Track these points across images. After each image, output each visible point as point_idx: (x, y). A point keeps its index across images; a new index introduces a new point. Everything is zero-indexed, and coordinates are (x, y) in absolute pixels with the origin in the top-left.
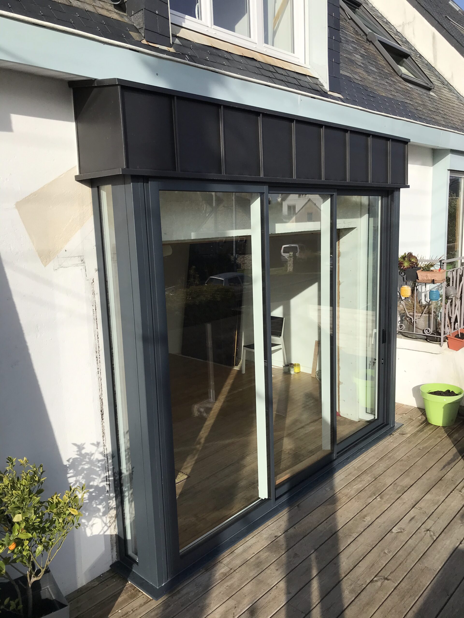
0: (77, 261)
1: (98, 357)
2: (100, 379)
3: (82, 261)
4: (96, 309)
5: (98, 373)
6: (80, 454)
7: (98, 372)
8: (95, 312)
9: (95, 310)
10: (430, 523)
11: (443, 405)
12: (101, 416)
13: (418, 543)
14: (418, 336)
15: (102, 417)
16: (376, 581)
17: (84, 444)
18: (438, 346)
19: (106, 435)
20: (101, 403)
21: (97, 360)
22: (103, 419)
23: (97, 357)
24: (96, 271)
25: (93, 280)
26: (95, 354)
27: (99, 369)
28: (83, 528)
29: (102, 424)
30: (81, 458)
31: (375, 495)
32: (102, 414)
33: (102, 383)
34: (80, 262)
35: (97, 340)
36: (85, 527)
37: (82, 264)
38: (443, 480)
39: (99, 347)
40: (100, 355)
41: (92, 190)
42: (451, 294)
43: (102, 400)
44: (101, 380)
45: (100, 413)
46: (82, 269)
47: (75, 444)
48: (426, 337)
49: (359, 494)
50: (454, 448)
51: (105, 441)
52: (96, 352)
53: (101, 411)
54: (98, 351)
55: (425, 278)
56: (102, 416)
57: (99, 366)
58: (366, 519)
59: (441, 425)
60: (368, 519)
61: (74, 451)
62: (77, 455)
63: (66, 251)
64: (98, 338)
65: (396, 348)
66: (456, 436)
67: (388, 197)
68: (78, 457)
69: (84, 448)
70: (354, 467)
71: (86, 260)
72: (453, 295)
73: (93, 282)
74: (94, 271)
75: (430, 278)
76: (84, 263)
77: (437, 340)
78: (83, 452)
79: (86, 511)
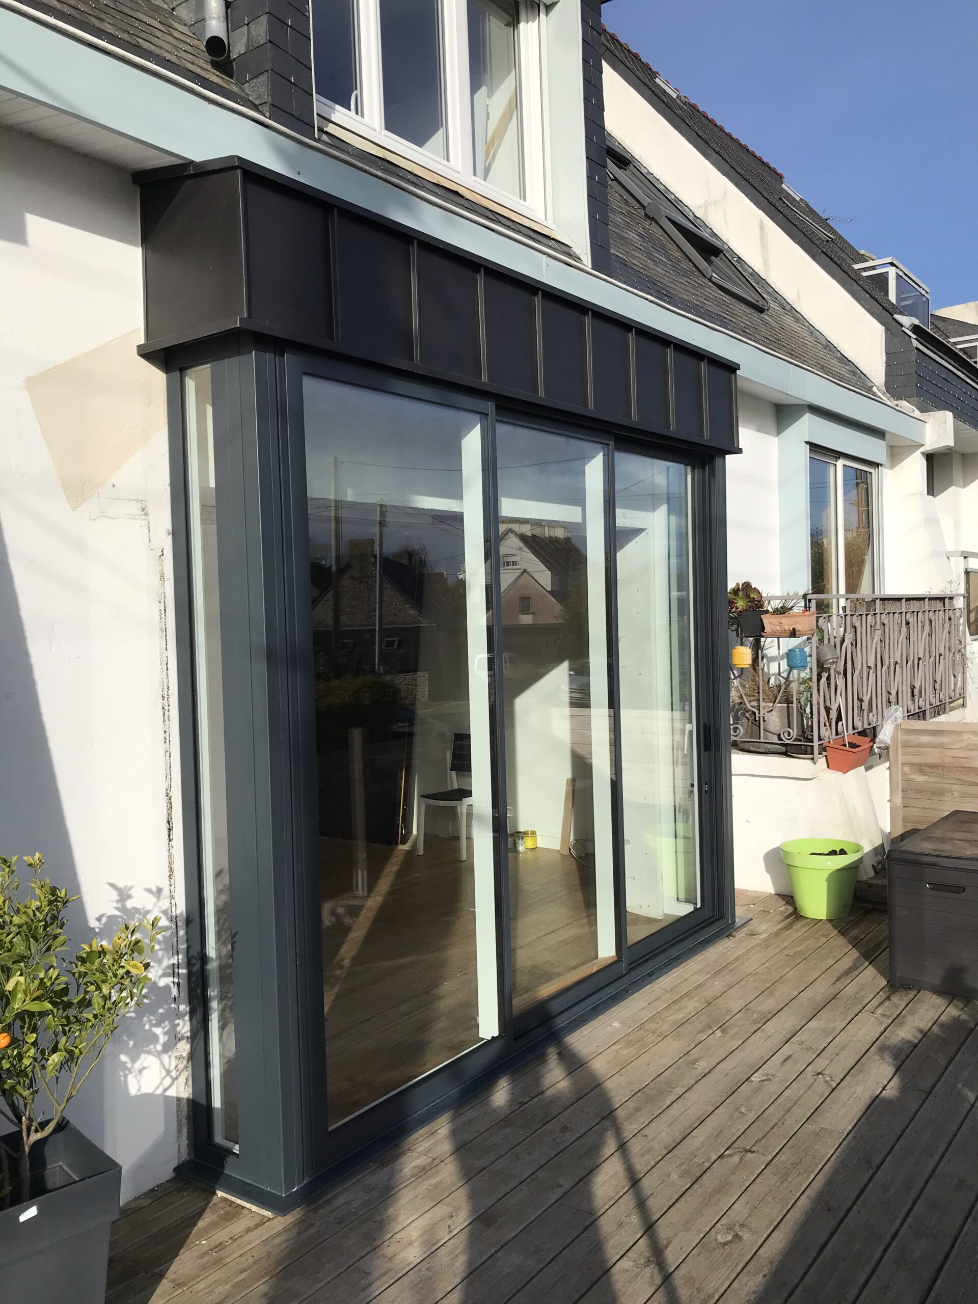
0: (135, 509)
1: (166, 708)
2: (168, 754)
3: (143, 510)
4: (165, 610)
5: (165, 742)
6: (123, 909)
7: (166, 739)
8: (163, 616)
9: (163, 611)
10: (821, 1064)
11: (826, 875)
12: (166, 831)
13: (804, 1093)
14: (769, 746)
15: (169, 836)
16: (730, 1156)
17: (131, 888)
18: (809, 762)
19: (175, 874)
20: (169, 805)
21: (164, 715)
22: (170, 840)
23: (163, 708)
24: (169, 534)
25: (162, 551)
26: (160, 700)
27: (167, 734)
28: (121, 1073)
29: (169, 850)
30: (125, 917)
31: (711, 1029)
32: (170, 830)
33: (172, 764)
34: (140, 512)
35: (165, 672)
36: (127, 1072)
37: (144, 517)
38: (838, 998)
39: (168, 687)
40: (169, 705)
41: (167, 377)
42: (827, 658)
43: (170, 799)
44: (170, 756)
45: (165, 826)
46: (141, 526)
47: (113, 886)
48: (783, 749)
49: (679, 1029)
50: (854, 950)
51: (173, 886)
52: (163, 697)
53: (168, 822)
54: (166, 696)
55: (778, 628)
56: (169, 832)
57: (167, 727)
58: (697, 1065)
59: (824, 917)
60: (702, 1065)
61: (111, 901)
62: (117, 909)
63: (114, 486)
64: (167, 670)
65: (731, 775)
66: (855, 932)
67: (703, 468)
68: (119, 914)
69: (130, 897)
70: (664, 989)
71: (150, 510)
72: (831, 661)
73: (163, 555)
74: (165, 534)
75: (787, 628)
76: (146, 514)
77: (806, 752)
78: (130, 904)
79: (131, 1035)
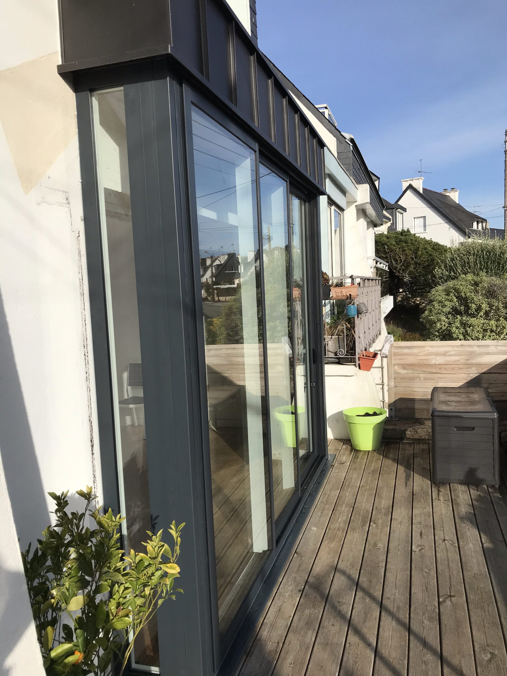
0: (61, 198)
1: (86, 354)
2: (89, 389)
3: (67, 200)
4: (82, 279)
5: (87, 380)
7: (87, 378)
8: (81, 284)
10: (439, 534)
12: (91, 448)
13: (447, 554)
14: (330, 359)
15: (92, 451)
16: (444, 601)
18: (353, 366)
19: (97, 479)
20: (91, 428)
21: (85, 359)
22: (93, 454)
24: (82, 220)
25: (79, 233)
26: (83, 349)
27: (88, 374)
29: (93, 462)
31: (367, 523)
32: (92, 446)
33: (91, 397)
34: (65, 201)
35: (84, 327)
37: (67, 205)
39: (87, 338)
40: (88, 353)
43: (91, 423)
44: (90, 391)
45: (90, 444)
46: (66, 212)
51: (96, 488)
52: (84, 346)
53: (91, 441)
55: (340, 294)
57: (87, 369)
58: (378, 546)
60: (382, 545)
63: (49, 177)
64: (85, 325)
71: (70, 199)
72: (365, 312)
73: (79, 236)
74: (80, 220)
75: (345, 294)
76: (69, 203)
77: (351, 361)
